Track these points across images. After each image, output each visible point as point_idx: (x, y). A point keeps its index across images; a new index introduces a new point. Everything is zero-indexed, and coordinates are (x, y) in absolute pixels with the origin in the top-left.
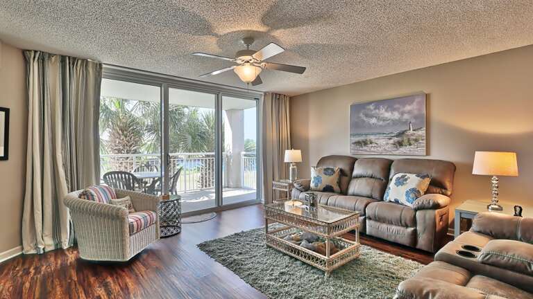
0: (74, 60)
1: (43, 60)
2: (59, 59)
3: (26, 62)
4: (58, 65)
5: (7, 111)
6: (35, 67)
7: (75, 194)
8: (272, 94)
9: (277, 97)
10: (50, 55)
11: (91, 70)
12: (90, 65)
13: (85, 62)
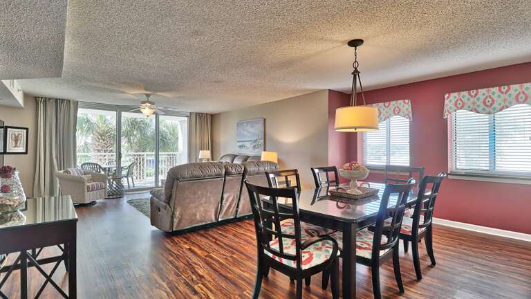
0: (62, 100)
1: (46, 101)
2: (54, 101)
3: (37, 104)
4: (54, 104)
5: (27, 129)
6: (41, 106)
7: (61, 172)
8: (196, 113)
9: (200, 116)
10: (49, 99)
11: (72, 105)
12: (71, 103)
13: (69, 101)
